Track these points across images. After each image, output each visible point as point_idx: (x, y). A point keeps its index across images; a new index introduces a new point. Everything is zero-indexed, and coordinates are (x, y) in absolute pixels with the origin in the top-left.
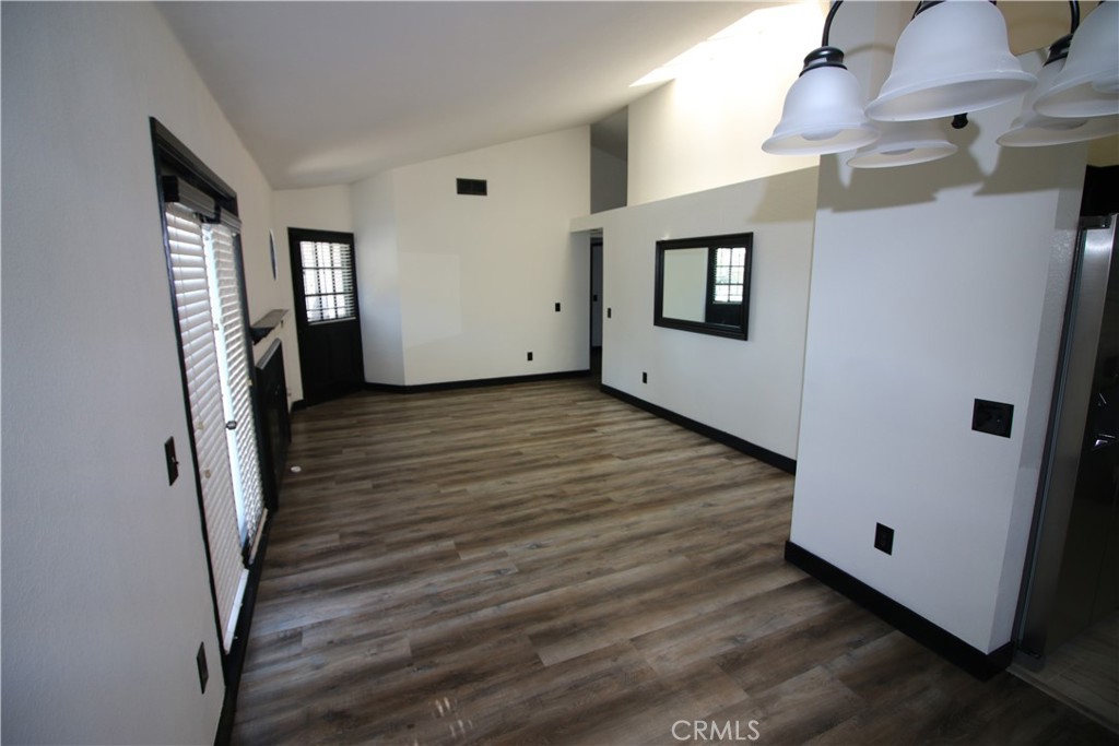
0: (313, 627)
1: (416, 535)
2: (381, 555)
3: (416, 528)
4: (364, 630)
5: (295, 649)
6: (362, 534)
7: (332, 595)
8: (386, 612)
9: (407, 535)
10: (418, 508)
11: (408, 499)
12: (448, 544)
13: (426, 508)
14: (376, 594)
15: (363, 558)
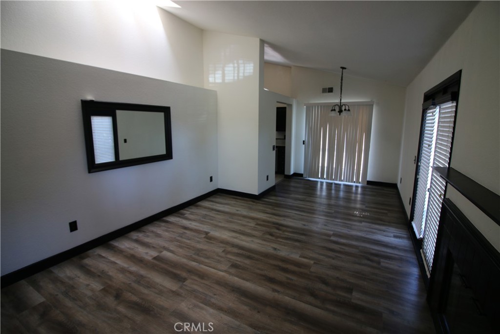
0: (390, 237)
1: (343, 247)
2: (362, 247)
3: (342, 250)
4: (374, 231)
5: (395, 234)
6: (369, 259)
7: (384, 242)
8: (366, 231)
9: (347, 249)
10: (333, 259)
11: (336, 268)
12: (333, 238)
13: (330, 257)
14: (368, 236)
15: (370, 248)
